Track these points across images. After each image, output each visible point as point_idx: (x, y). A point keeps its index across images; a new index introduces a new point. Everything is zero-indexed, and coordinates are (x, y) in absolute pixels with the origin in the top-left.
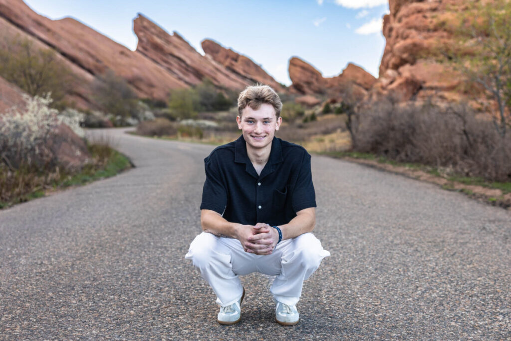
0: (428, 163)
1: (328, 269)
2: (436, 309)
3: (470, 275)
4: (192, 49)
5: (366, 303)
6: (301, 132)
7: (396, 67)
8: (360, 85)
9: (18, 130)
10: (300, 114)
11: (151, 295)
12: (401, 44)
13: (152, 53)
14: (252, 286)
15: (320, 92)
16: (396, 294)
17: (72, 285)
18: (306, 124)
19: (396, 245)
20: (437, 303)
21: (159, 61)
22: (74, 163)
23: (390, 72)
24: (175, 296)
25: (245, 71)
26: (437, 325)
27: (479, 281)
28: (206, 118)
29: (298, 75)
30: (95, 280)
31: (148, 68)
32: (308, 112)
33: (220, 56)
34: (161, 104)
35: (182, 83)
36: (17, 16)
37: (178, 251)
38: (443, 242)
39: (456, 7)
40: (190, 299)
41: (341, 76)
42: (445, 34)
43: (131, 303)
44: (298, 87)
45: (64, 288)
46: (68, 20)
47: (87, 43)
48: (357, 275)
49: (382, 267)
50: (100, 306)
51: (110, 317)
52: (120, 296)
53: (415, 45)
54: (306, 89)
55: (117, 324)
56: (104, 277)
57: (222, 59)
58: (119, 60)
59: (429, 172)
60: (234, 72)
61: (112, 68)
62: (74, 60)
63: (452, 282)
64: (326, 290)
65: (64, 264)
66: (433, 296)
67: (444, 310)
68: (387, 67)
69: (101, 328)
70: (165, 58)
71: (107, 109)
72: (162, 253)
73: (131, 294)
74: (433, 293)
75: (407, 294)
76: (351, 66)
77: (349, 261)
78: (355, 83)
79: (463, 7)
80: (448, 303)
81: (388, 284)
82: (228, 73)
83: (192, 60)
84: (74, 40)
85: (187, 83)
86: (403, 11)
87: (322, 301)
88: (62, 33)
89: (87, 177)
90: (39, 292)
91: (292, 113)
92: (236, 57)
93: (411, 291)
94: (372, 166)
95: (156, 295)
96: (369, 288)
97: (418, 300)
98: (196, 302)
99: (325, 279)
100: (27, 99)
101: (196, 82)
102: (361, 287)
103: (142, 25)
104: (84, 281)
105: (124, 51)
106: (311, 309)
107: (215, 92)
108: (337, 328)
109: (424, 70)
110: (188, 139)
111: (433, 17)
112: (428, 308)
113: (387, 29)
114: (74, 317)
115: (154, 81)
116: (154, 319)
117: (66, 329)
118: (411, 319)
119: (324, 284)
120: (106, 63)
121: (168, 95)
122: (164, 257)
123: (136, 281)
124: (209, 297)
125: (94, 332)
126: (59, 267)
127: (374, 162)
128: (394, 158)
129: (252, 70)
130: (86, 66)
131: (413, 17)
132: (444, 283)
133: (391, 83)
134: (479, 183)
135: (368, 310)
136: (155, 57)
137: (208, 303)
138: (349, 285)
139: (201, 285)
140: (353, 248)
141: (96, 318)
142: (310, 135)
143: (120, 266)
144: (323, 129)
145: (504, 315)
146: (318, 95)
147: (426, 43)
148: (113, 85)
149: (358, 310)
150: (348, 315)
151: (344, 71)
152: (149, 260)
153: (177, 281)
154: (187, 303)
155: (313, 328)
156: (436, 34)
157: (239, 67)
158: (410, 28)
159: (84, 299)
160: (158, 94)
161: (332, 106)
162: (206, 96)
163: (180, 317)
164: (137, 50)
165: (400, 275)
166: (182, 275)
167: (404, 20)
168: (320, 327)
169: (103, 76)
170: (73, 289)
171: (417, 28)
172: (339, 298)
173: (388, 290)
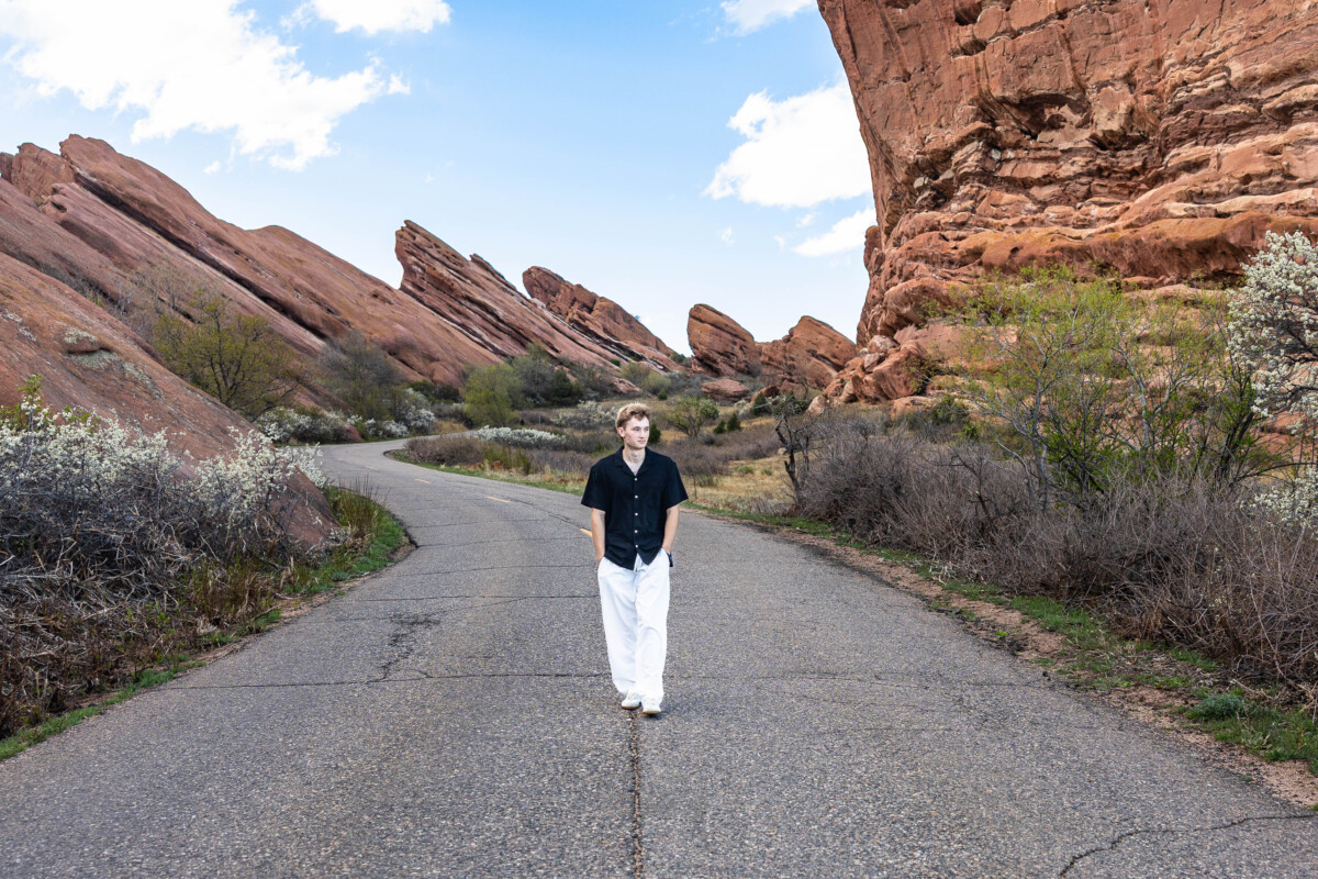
0: (917, 550)
1: (718, 778)
2: (843, 842)
3: (906, 787)
4: (508, 288)
5: (758, 833)
6: (711, 451)
7: (889, 331)
8: (822, 358)
9: (223, 490)
10: (710, 416)
11: (492, 819)
12: (899, 287)
13: (432, 296)
14: (618, 805)
15: (748, 372)
16: (799, 819)
17: (390, 804)
18: (720, 437)
19: (821, 734)
20: (847, 832)
21: (446, 311)
22: (318, 544)
23: (877, 340)
24: (522, 821)
25: (605, 330)
26: (838, 864)
27: (914, 798)
28: (534, 422)
29: (707, 339)
30: (416, 795)
31: (424, 323)
32: (725, 411)
33: (561, 301)
34: (450, 394)
35: (487, 353)
36: (177, 226)
37: (517, 745)
38: (889, 728)
39: (1003, 221)
40: (541, 826)
41: (787, 339)
42: (981, 270)
43: (469, 831)
44: (706, 362)
45: (380, 808)
46: (274, 231)
47: (310, 276)
48: (755, 789)
49: (792, 775)
50: (433, 836)
51: (449, 851)
52: (453, 820)
53: (924, 290)
54: (722, 366)
55: (460, 862)
56: (426, 791)
57: (563, 306)
58: (370, 309)
59: (916, 570)
60: (587, 331)
61: (358, 325)
62: (284, 309)
63: (878, 799)
64: (711, 812)
65: (367, 768)
66: (846, 821)
67: (852, 843)
68: (873, 331)
69: (441, 866)
70: (457, 305)
71: (348, 405)
72: (496, 748)
73: (466, 817)
74: (848, 816)
75: (813, 820)
76: (807, 322)
77: (750, 765)
78: (814, 354)
79: (1016, 220)
80: (861, 833)
81: (793, 804)
82: (575, 333)
83: (506, 309)
84: (285, 271)
85: (496, 352)
86: (904, 225)
87: (704, 830)
88: (263, 258)
89: (342, 574)
90: (350, 815)
91: (694, 413)
92: (589, 302)
93: (820, 814)
94: (822, 553)
95: (498, 820)
96: (767, 809)
97: (824, 828)
98: (549, 830)
99: (712, 795)
100: (237, 435)
101: (516, 351)
102: (757, 807)
103: (413, 243)
104: (403, 797)
105: (379, 292)
106: (691, 841)
107: (549, 369)
108: (718, 868)
109: (941, 336)
110: (503, 474)
111: (960, 239)
112: (834, 841)
113: (873, 259)
114: (406, 850)
115: (436, 348)
116: (501, 854)
117: (401, 868)
118: (808, 856)
119: (710, 803)
120: (346, 316)
121: (464, 376)
122: (499, 756)
123: (468, 796)
124: (565, 823)
125: (434, 871)
126: (362, 774)
127: (827, 543)
128: (863, 536)
129: (621, 329)
130: (309, 321)
131: (921, 238)
132: (867, 801)
133: (881, 360)
134: (991, 597)
135: (759, 842)
136: (436, 304)
137: (564, 832)
138: (742, 804)
139: (552, 804)
140: (759, 740)
141: (432, 853)
142: (727, 459)
143: (442, 772)
144: (751, 447)
145: (923, 849)
146: (745, 378)
147: (946, 287)
148: (358, 357)
149: (747, 842)
150: (734, 850)
151: (792, 332)
152: (479, 761)
153: (522, 797)
154: (537, 832)
155: (689, 868)
156: (963, 270)
157: (595, 322)
158: (915, 259)
159: (411, 826)
160: (443, 374)
161: (770, 401)
162: (534, 377)
163: (533, 852)
164: (403, 288)
165: (813, 788)
166: (526, 788)
167: (906, 243)
168: (697, 867)
169: (341, 341)
170: (392, 810)
171: (927, 259)
172: (726, 825)
173: (791, 813)
